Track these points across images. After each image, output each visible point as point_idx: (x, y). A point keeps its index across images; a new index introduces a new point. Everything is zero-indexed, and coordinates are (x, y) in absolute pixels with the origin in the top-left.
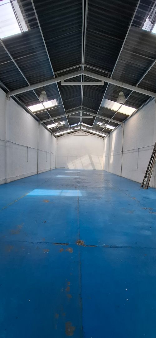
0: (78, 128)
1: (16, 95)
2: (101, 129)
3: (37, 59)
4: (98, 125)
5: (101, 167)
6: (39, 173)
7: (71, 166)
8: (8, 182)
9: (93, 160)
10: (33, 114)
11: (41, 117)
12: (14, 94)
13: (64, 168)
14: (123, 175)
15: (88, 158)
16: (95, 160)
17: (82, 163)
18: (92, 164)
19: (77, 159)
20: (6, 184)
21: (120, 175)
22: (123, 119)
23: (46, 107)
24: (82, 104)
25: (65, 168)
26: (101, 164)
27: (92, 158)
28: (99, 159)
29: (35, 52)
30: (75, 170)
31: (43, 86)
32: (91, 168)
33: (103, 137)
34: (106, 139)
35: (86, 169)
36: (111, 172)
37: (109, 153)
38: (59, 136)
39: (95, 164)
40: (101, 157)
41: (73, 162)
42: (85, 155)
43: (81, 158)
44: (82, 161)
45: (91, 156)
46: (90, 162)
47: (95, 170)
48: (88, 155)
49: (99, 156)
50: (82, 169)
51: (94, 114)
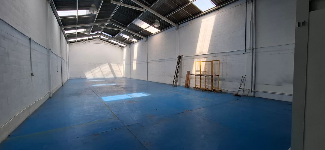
0: (97, 36)
2: (123, 40)
4: (121, 36)
5: (122, 74)
6: (63, 84)
7: (89, 76)
9: (113, 69)
10: (60, 18)
13: (80, 78)
14: (150, 80)
15: (108, 66)
16: (115, 67)
17: (102, 72)
18: (112, 71)
21: (147, 80)
24: (111, 17)
25: (82, 78)
26: (121, 72)
27: (112, 66)
30: (94, 79)
32: (111, 76)
33: (122, 47)
34: (125, 50)
35: (106, 77)
36: (135, 78)
37: (130, 62)
39: (115, 72)
40: (121, 65)
41: (92, 70)
42: (105, 63)
43: (100, 66)
44: (102, 69)
45: (111, 64)
46: (110, 71)
47: (115, 78)
48: (107, 64)
49: (119, 64)
50: (102, 77)
51: (123, 27)
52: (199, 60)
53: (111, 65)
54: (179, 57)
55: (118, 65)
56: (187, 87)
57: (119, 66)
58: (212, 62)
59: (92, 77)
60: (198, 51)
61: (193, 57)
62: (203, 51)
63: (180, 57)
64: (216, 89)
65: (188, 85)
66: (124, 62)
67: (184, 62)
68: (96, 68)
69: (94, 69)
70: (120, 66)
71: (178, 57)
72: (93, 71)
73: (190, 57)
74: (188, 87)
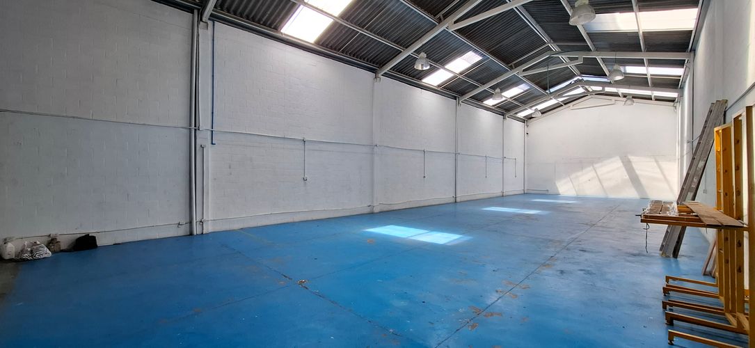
0: (580, 91)
1: (393, 69)
3: (394, 13)
5: (672, 190)
6: (458, 200)
7: (566, 188)
8: (375, 212)
9: (638, 172)
10: (438, 90)
12: (387, 68)
13: (546, 193)
15: (622, 164)
16: (644, 167)
17: (600, 180)
18: (635, 180)
19: (582, 169)
20: (372, 214)
24: (546, 39)
25: (550, 192)
26: (666, 181)
27: (633, 165)
28: (660, 167)
29: (385, 7)
31: (421, 45)
32: (631, 194)
35: (612, 196)
38: (530, 118)
39: (643, 181)
41: (573, 176)
42: (609, 156)
43: (596, 166)
44: (599, 173)
45: (632, 158)
46: (627, 177)
47: (644, 199)
48: (618, 158)
50: (601, 194)
51: (581, 52)
53: (629, 162)
55: (657, 161)
57: (660, 163)
59: (572, 193)
66: (679, 151)
68: (585, 171)
69: (579, 174)
70: (664, 164)
72: (577, 177)
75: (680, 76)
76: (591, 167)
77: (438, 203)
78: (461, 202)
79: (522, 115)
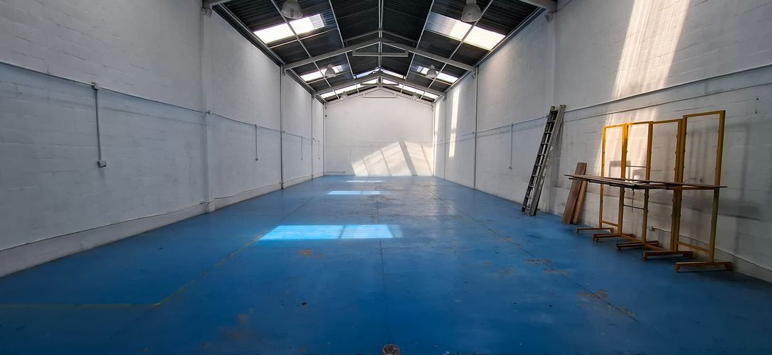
0: (374, 81)
1: (226, 4)
2: (425, 83)
4: (420, 73)
5: (430, 169)
6: (285, 186)
7: (360, 170)
8: (211, 211)
9: (411, 155)
10: (268, 48)
11: (285, 56)
13: (343, 174)
14: (479, 187)
15: (400, 148)
16: (414, 151)
17: (386, 162)
18: (409, 161)
19: (373, 152)
20: (206, 214)
21: (472, 186)
22: (474, 58)
23: (298, 32)
24: (380, 25)
25: (347, 173)
26: (427, 162)
27: (408, 149)
28: (423, 151)
30: (369, 178)
32: (406, 172)
33: (432, 101)
34: (438, 106)
35: (394, 175)
36: (452, 180)
37: (446, 136)
38: (329, 100)
39: (414, 163)
40: (428, 146)
41: (365, 158)
42: (391, 142)
43: (383, 149)
44: (385, 156)
45: (406, 143)
46: (404, 159)
47: (415, 176)
48: (398, 143)
49: (423, 143)
50: (386, 174)
51: (409, 47)
52: (627, 118)
53: (406, 146)
54: (552, 112)
55: (421, 147)
56: (571, 223)
57: (424, 147)
58: (683, 123)
59: (365, 174)
60: (623, 83)
61: (599, 110)
62: (643, 79)
63: (554, 113)
64: (702, 253)
65: (577, 214)
66: (435, 139)
67: (570, 129)
68: (375, 154)
69: (371, 156)
70: (426, 149)
71: (549, 112)
72: (369, 159)
73: (590, 110)
74: (575, 220)
75: (451, 84)
76: (379, 151)
77: (268, 191)
78: (287, 188)
79: (324, 96)
